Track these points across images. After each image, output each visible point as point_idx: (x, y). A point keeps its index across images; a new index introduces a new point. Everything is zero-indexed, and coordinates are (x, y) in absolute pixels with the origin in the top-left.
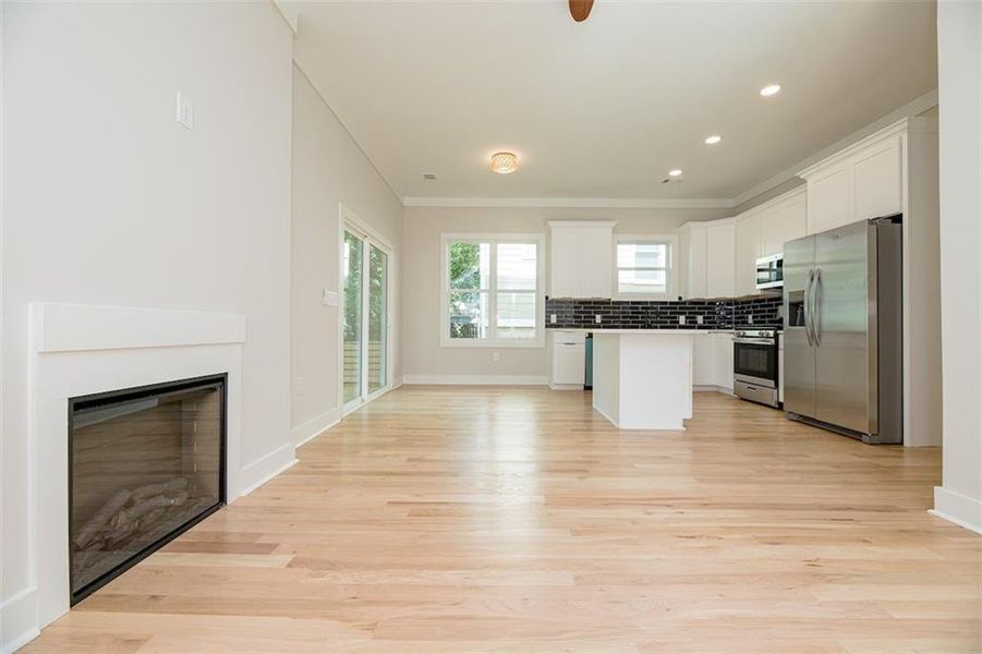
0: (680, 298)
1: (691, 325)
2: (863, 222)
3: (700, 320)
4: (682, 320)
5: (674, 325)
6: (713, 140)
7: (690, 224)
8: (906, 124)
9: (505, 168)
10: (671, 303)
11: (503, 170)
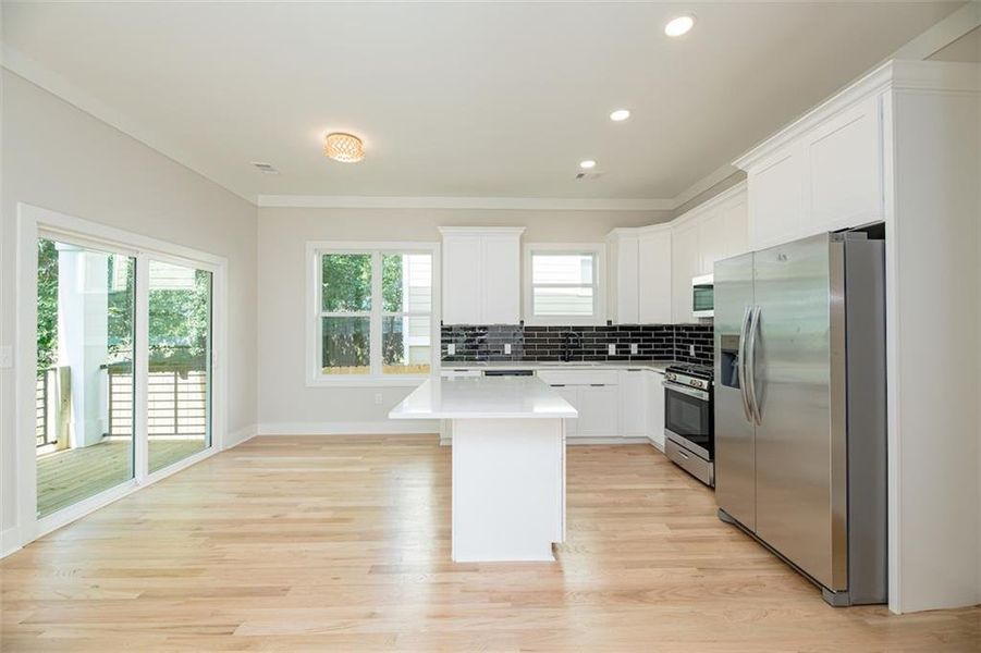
0: (609, 322)
1: (623, 356)
2: (825, 234)
3: (634, 349)
4: (612, 349)
5: (602, 356)
6: (620, 115)
7: (617, 229)
8: (890, 74)
9: (345, 155)
10: (598, 328)
11: (343, 158)
